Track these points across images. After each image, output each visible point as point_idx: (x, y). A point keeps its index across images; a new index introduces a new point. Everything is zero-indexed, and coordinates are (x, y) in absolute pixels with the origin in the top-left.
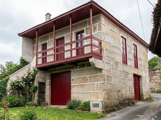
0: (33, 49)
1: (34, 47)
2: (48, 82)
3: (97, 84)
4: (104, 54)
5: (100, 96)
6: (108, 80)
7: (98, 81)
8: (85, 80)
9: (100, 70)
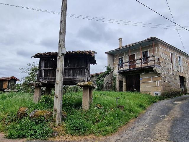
0: (114, 61)
1: (113, 60)
2: (124, 80)
3: (157, 82)
4: (162, 64)
5: (159, 89)
6: (164, 80)
7: (158, 80)
8: (149, 79)
9: (159, 74)
